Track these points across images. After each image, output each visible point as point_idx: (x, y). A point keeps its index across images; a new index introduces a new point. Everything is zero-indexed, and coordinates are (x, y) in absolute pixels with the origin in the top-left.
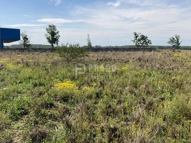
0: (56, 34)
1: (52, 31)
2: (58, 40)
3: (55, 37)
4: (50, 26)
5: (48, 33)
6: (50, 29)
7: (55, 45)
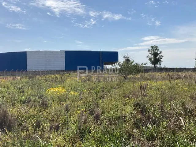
0: (159, 55)
1: (154, 52)
2: (161, 60)
3: (158, 58)
4: (152, 47)
5: (150, 54)
6: (151, 50)
7: (158, 66)
